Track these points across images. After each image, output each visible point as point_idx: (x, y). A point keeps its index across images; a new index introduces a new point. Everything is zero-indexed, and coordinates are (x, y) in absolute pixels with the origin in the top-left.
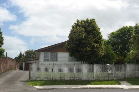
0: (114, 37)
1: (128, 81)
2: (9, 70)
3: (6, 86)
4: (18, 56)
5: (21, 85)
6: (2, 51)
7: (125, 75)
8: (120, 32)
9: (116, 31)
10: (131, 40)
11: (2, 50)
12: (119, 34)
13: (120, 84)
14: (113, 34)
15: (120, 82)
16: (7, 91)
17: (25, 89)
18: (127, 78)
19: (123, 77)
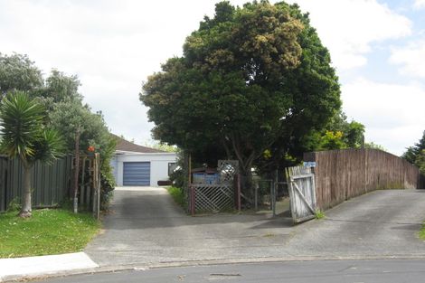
2: (375, 189)
3: (344, 241)
4: (418, 145)
5: (395, 238)
6: (354, 130)
11: (353, 127)
16: (340, 258)
17: (402, 253)
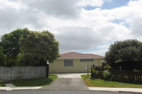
0: (6, 39)
1: (13, 84)
7: (11, 78)
8: (13, 34)
9: (10, 34)
10: (19, 44)
12: (13, 36)
13: (4, 86)
14: (6, 36)
15: (6, 84)
18: (13, 80)
19: (10, 79)
